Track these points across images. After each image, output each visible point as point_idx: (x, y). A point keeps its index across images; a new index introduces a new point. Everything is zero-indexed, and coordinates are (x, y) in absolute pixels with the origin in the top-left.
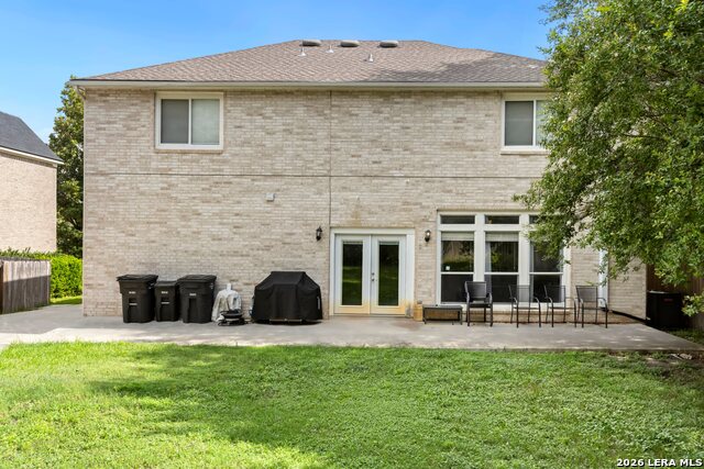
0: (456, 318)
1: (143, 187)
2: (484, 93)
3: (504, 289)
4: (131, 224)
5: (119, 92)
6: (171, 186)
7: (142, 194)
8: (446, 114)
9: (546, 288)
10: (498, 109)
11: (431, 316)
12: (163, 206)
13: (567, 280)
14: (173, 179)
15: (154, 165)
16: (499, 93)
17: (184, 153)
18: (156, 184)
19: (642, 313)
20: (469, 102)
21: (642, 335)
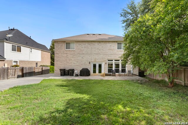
0: (110, 75)
1: (63, 56)
2: (114, 42)
3: (117, 71)
4: (62, 61)
5: (60, 41)
6: (67, 56)
7: (63, 57)
8: (109, 45)
9: (124, 71)
10: (116, 44)
11: (106, 75)
12: (66, 58)
13: (127, 69)
14: (68, 55)
15: (65, 52)
16: (116, 42)
17: (70, 51)
18: (65, 55)
19: (138, 74)
20: (112, 43)
21: (138, 78)
